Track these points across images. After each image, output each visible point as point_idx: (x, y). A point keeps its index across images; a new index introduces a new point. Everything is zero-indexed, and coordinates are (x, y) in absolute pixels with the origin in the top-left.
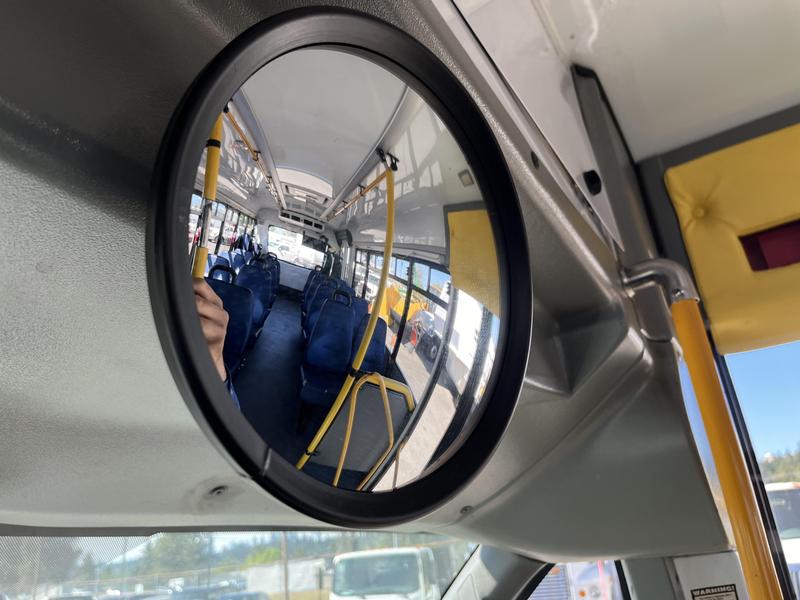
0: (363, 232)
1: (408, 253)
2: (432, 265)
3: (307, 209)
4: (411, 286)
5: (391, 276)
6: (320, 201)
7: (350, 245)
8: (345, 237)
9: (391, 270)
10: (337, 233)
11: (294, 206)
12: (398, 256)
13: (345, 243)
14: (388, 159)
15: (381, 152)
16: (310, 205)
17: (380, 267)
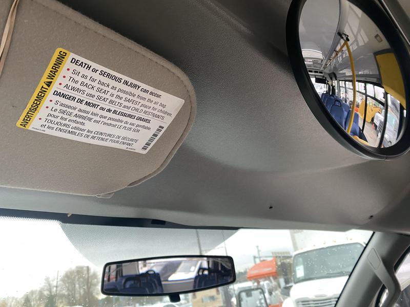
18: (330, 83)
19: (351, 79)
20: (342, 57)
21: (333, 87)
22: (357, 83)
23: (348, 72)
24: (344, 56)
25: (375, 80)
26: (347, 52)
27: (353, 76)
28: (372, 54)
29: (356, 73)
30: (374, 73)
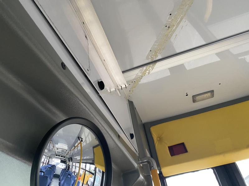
0: (75, 158)
1: (85, 161)
2: (91, 164)
3: (62, 153)
4: (86, 170)
5: (81, 168)
6: (65, 151)
7: (72, 161)
8: (71, 159)
9: (81, 167)
10: (69, 158)
11: (59, 153)
12: (83, 163)
13: (70, 161)
14: (80, 139)
15: (79, 138)
16: (63, 152)
17: (78, 166)
18: (68, 163)
19: (79, 161)
20: (77, 150)
21: (69, 166)
22: (82, 164)
23: (78, 158)
24: (78, 149)
25: (91, 161)
26: (80, 147)
27: (80, 160)
28: (92, 148)
29: (82, 158)
30: (92, 158)
